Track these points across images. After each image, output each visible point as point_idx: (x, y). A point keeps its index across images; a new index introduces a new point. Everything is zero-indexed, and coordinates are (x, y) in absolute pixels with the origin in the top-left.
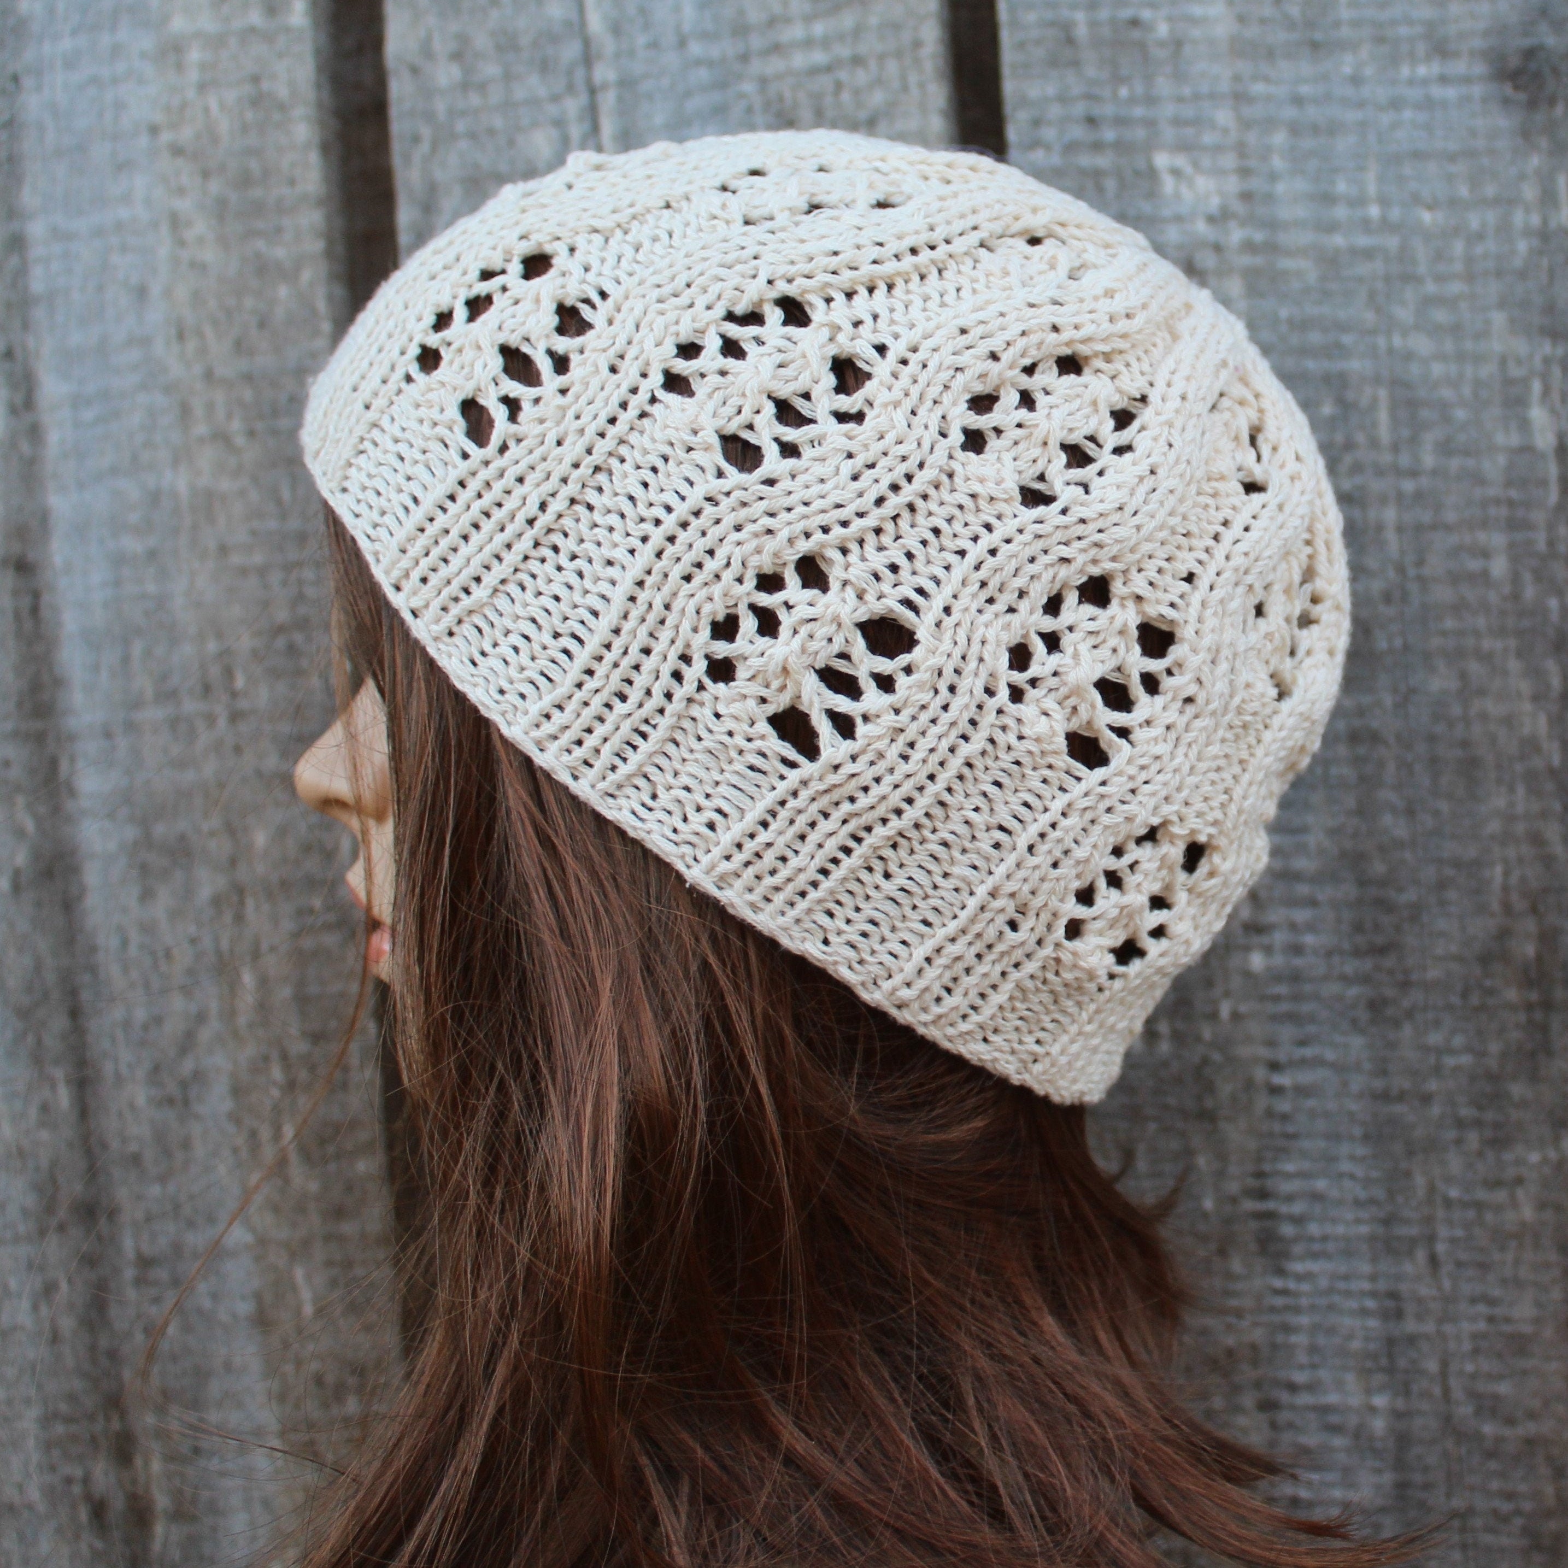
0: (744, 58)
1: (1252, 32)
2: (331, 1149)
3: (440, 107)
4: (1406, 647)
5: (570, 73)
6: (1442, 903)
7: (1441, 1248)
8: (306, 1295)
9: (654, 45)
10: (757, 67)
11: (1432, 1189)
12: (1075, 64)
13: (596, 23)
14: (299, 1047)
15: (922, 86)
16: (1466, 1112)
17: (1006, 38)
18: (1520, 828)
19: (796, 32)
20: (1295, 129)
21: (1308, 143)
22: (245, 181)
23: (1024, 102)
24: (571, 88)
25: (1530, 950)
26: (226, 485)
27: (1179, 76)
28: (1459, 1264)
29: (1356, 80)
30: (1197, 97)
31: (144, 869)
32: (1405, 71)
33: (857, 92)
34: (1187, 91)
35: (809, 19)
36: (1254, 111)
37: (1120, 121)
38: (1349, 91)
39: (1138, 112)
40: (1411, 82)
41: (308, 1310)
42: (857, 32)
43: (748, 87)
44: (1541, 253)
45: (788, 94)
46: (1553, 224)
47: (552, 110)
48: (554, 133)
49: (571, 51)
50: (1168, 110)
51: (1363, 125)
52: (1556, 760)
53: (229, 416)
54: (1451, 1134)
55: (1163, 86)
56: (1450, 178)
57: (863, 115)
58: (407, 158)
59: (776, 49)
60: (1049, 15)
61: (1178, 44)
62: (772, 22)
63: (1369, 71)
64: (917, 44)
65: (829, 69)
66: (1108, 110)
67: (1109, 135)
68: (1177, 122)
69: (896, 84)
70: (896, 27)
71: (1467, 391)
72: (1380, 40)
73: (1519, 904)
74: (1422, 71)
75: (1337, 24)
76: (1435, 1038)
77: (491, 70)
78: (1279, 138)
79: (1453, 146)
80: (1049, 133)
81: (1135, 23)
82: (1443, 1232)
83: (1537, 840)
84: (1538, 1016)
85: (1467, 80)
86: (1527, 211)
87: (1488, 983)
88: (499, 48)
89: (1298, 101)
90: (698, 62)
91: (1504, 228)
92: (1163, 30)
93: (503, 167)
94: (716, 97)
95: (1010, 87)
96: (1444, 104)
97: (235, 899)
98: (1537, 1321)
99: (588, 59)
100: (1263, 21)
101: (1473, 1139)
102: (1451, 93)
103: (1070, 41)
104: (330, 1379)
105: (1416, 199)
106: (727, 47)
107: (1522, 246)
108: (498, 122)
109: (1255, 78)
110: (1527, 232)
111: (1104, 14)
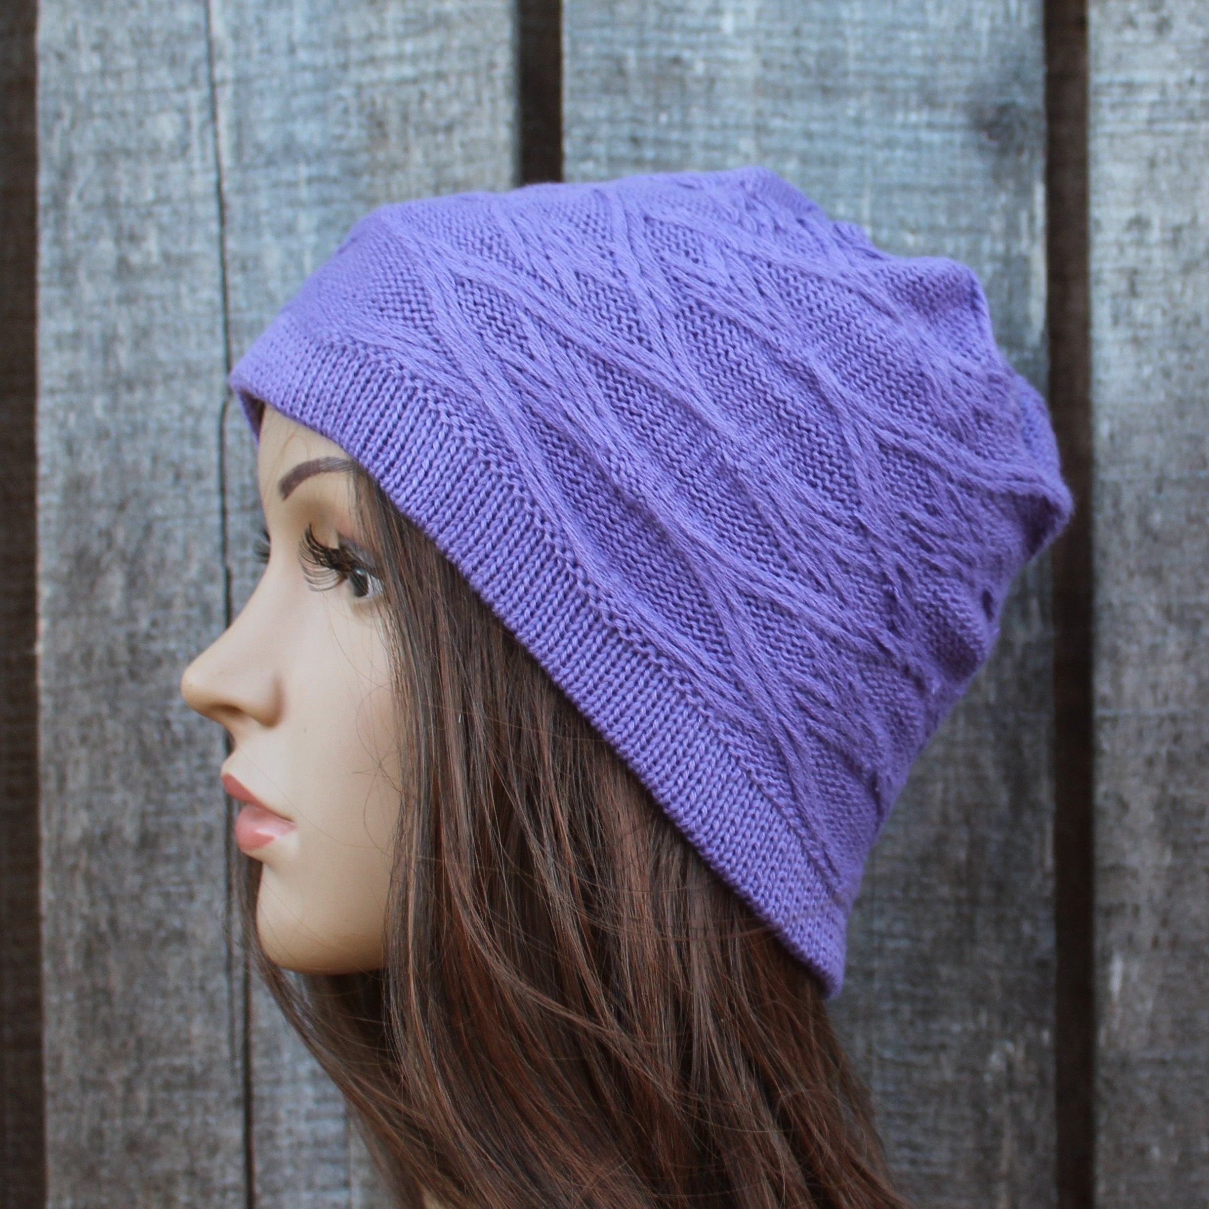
0: (344, 67)
1: (774, 75)
3: (81, 90)
5: (194, 68)
9: (268, 50)
10: (354, 75)
11: (870, 1050)
12: (625, 92)
13: (219, 28)
15: (493, 101)
16: (900, 987)
17: (568, 65)
18: (959, 753)
19: (390, 48)
20: (805, 159)
21: (815, 171)
23: (580, 121)
24: (194, 82)
25: (962, 855)
27: (711, 108)
29: (858, 122)
30: (724, 126)
32: (899, 117)
33: (438, 102)
34: (716, 121)
35: (401, 38)
36: (772, 142)
37: (660, 143)
38: (852, 130)
39: (675, 135)
40: (904, 126)
42: (442, 52)
43: (346, 91)
44: (1003, 275)
45: (379, 100)
46: (1014, 252)
47: (178, 99)
48: (177, 118)
49: (197, 50)
50: (701, 136)
51: (862, 159)
52: (992, 698)
54: (887, 1006)
55: (697, 115)
56: (931, 208)
57: (442, 122)
58: (50, 132)
59: (372, 61)
60: (605, 49)
61: (711, 81)
62: (369, 38)
63: (869, 115)
64: (492, 65)
65: (415, 81)
66: (650, 132)
67: (649, 153)
68: (708, 146)
69: (472, 98)
70: (475, 50)
72: (880, 89)
73: (955, 815)
74: (913, 117)
75: (845, 74)
76: (879, 924)
77: (127, 61)
78: (792, 166)
79: (935, 182)
80: (599, 149)
81: (677, 61)
83: (973, 763)
84: (966, 909)
85: (950, 128)
86: (994, 239)
87: (926, 880)
88: (135, 44)
89: (809, 136)
90: (304, 68)
91: (974, 254)
92: (699, 68)
93: (132, 145)
94: (318, 98)
95: (568, 107)
96: (930, 146)
98: (952, 1165)
99: (211, 59)
100: (783, 67)
101: (906, 1010)
102: (936, 138)
103: (621, 72)
105: (902, 224)
106: (331, 57)
107: (988, 269)
108: (130, 106)
109: (774, 114)
110: (993, 257)
111: (651, 52)
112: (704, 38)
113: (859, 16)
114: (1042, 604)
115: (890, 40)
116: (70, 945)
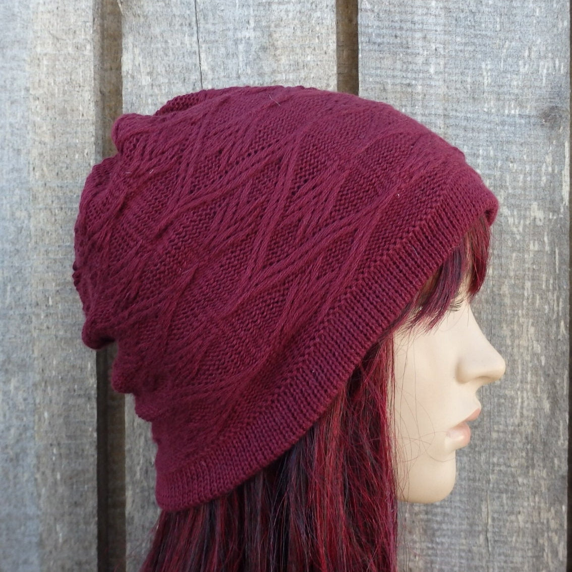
1: (452, 92)
2: (74, 480)
4: (492, 319)
6: (499, 411)
7: (489, 535)
8: (61, 535)
13: (205, 67)
14: (64, 441)
16: (501, 486)
18: (529, 386)
21: (469, 135)
22: (63, 112)
26: (49, 227)
27: (424, 106)
28: (495, 541)
29: (488, 113)
30: (429, 115)
31: (7, 371)
32: (506, 112)
34: (427, 112)
36: (452, 122)
38: (486, 117)
40: (509, 116)
41: (61, 540)
44: (550, 181)
49: (196, 76)
51: (490, 130)
52: (543, 363)
53: (52, 202)
54: (496, 495)
55: (418, 109)
56: (520, 152)
60: (377, 79)
62: (273, 72)
63: (493, 111)
71: (521, 229)
72: (498, 99)
74: (513, 112)
75: (483, 92)
77: (163, 80)
79: (522, 140)
81: (409, 85)
82: (490, 529)
85: (529, 117)
86: (547, 166)
88: (167, 72)
91: (538, 172)
92: (419, 88)
96: (520, 124)
97: (43, 384)
98: (522, 563)
99: (202, 80)
100: (456, 89)
101: (504, 497)
102: (523, 121)
103: (385, 90)
104: (67, 566)
105: (508, 159)
107: (544, 179)
109: (452, 110)
110: (547, 174)
111: (398, 81)
112: (421, 75)
113: (489, 67)
114: (565, 323)
115: (503, 78)
116: (138, 468)
